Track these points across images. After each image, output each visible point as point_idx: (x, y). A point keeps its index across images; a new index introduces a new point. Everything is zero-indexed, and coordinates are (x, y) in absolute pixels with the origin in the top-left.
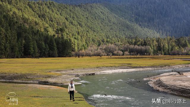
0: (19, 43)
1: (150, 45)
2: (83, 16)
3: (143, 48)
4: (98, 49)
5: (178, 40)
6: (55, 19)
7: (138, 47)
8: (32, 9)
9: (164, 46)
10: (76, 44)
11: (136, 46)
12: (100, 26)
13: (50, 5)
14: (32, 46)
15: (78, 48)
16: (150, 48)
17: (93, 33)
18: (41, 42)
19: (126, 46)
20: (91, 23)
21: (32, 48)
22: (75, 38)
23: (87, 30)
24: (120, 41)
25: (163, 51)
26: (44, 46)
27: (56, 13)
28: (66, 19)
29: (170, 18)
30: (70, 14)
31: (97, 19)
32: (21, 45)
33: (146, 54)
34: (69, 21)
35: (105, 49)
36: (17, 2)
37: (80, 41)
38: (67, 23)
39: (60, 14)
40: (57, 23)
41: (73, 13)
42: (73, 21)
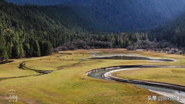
0: (8, 46)
1: (110, 41)
2: (59, 15)
3: (105, 43)
4: (71, 44)
5: (130, 36)
6: (38, 19)
7: (101, 42)
8: (19, 12)
9: (120, 41)
10: (55, 41)
11: (100, 42)
12: (72, 23)
13: (34, 8)
14: (19, 49)
15: (56, 44)
16: (110, 43)
17: (67, 29)
18: (26, 45)
19: (92, 41)
20: (65, 20)
21: (19, 51)
22: (54, 36)
23: (62, 27)
24: (87, 37)
25: (120, 45)
26: (29, 48)
27: (39, 14)
28: (46, 19)
29: (119, 15)
30: (49, 14)
31: (69, 17)
32: (10, 49)
33: (107, 47)
34: (49, 21)
35: (77, 44)
36: (7, 7)
37: (57, 38)
38: (47, 22)
39: (42, 15)
40: (40, 22)
41: (51, 14)
42: (52, 21)
